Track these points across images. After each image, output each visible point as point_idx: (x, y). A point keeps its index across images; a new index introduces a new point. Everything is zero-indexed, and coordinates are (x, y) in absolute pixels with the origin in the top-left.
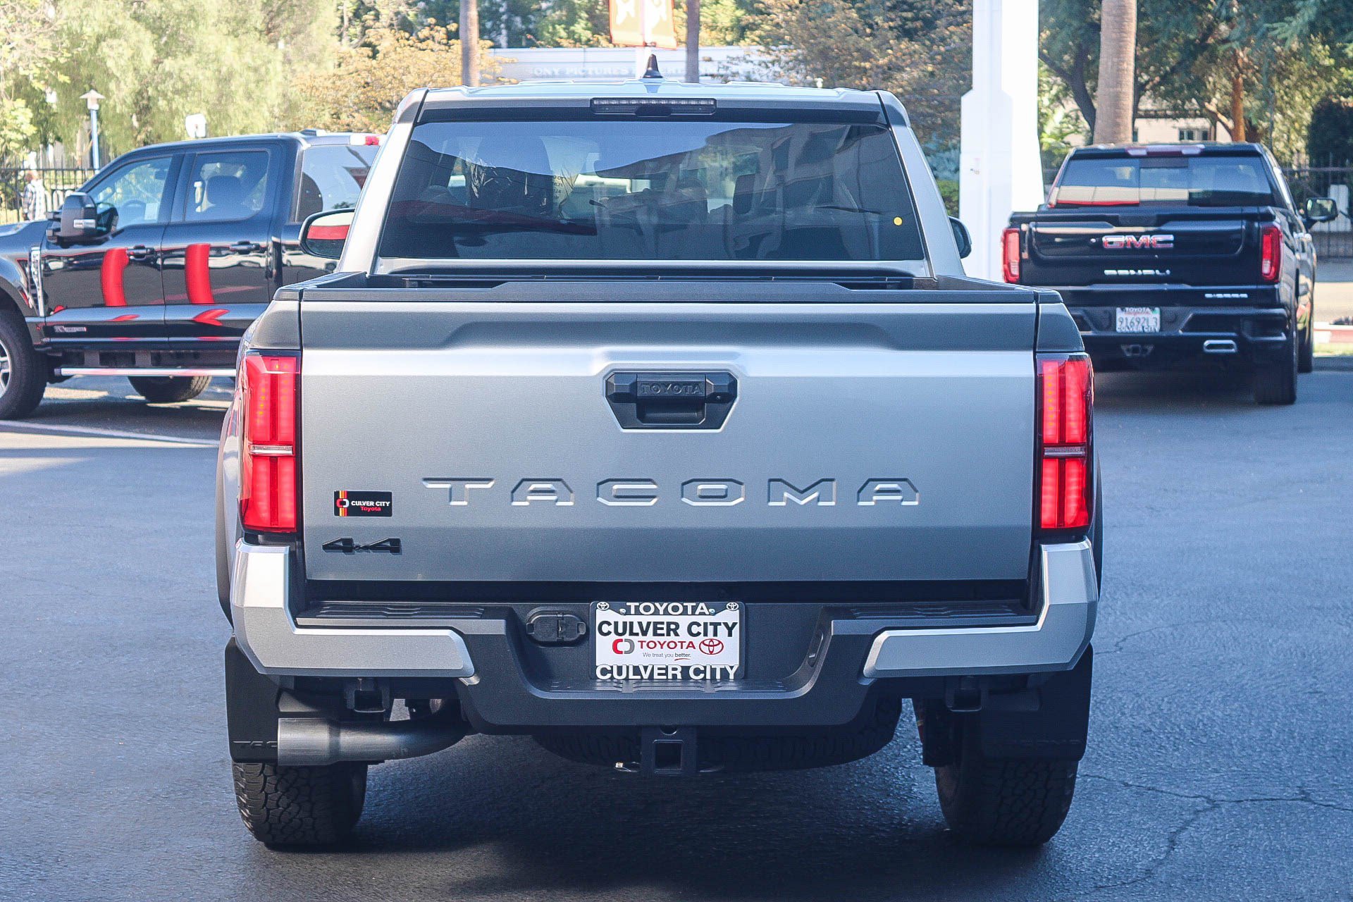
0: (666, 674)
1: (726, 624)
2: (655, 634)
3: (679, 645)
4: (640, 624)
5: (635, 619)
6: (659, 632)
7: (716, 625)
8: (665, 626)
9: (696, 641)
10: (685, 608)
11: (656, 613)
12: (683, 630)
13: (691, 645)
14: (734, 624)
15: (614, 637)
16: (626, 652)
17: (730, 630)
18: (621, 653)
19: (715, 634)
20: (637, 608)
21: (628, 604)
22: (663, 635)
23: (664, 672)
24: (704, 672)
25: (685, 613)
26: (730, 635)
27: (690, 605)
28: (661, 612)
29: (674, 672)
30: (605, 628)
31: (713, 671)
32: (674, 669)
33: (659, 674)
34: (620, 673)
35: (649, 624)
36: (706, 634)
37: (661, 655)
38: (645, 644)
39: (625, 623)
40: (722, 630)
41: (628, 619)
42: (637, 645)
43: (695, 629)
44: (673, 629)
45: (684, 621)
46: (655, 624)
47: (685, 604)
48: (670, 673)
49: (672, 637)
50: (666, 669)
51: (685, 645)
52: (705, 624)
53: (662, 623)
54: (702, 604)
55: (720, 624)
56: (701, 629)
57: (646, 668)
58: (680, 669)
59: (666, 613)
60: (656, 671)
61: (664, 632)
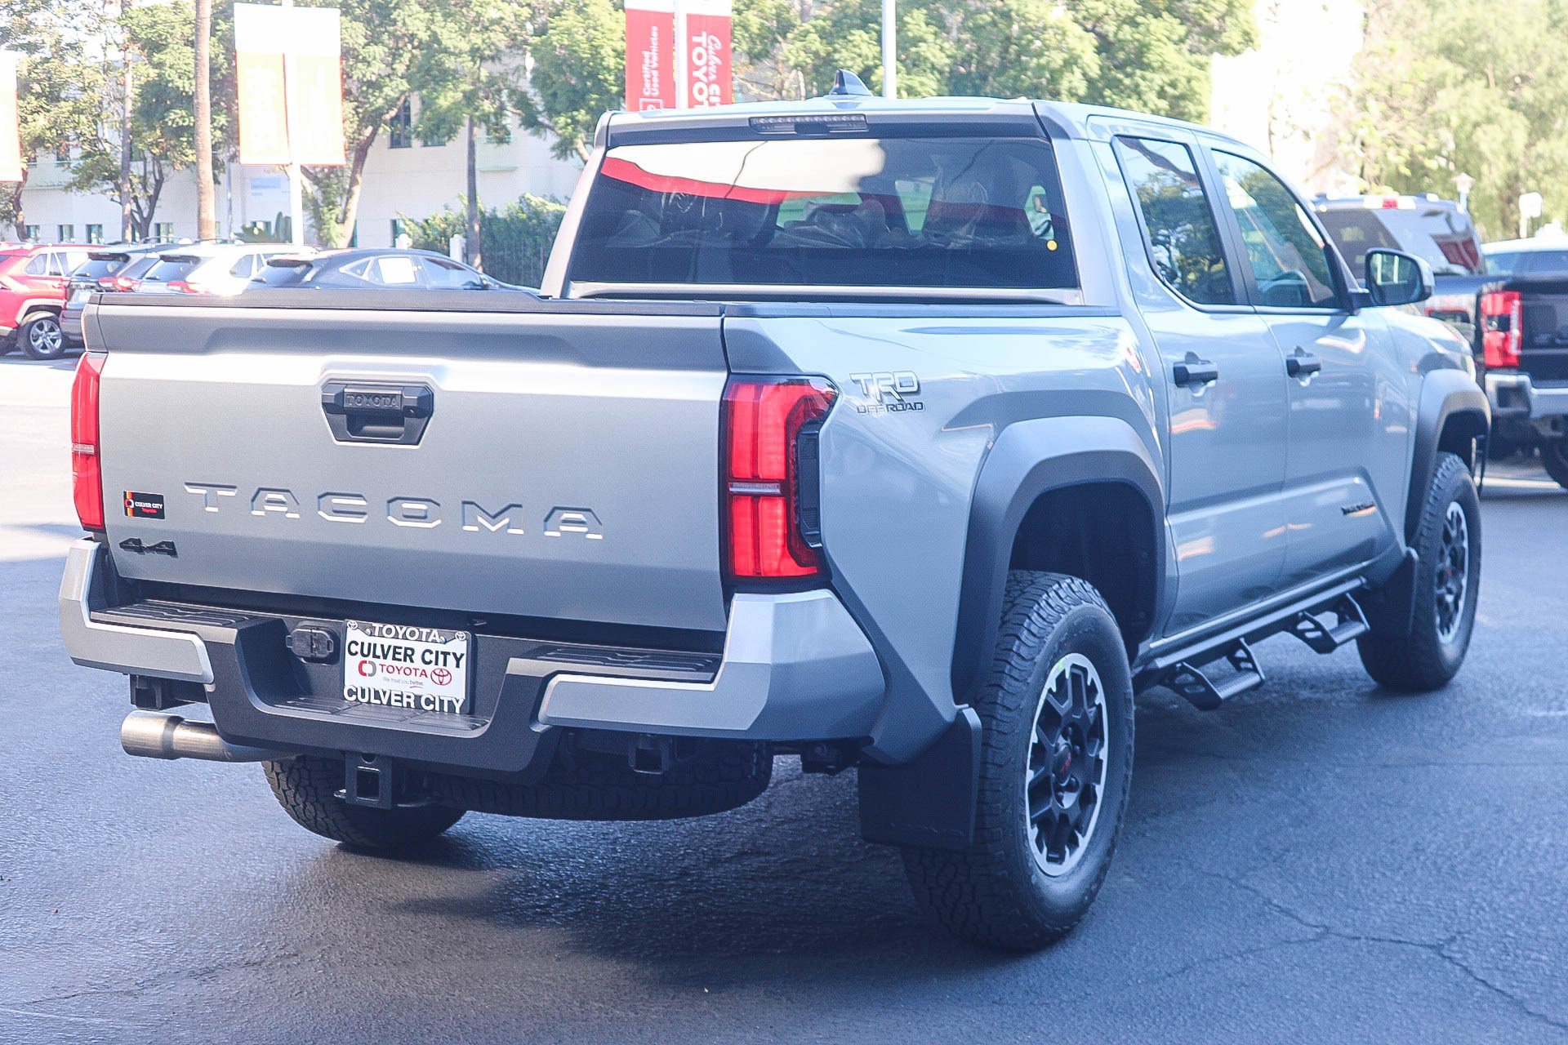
0: (401, 701)
1: (454, 654)
2: (394, 658)
3: (413, 671)
4: (382, 646)
5: (378, 641)
6: (397, 656)
7: (445, 654)
8: (402, 651)
9: (429, 668)
10: (421, 633)
11: (396, 637)
12: (417, 657)
13: (424, 673)
14: (462, 655)
15: (359, 658)
16: (370, 675)
17: (458, 660)
18: (365, 674)
19: (445, 664)
20: (381, 629)
21: (374, 624)
22: (400, 660)
23: (399, 698)
24: (434, 703)
25: (419, 640)
26: (458, 666)
27: (425, 631)
28: (400, 637)
29: (409, 700)
30: (354, 648)
31: (442, 702)
32: (409, 697)
33: (396, 701)
34: (363, 697)
35: (390, 647)
36: (436, 664)
37: (398, 681)
38: (385, 668)
39: (370, 644)
40: (451, 659)
41: (373, 640)
42: (379, 668)
43: (428, 657)
44: (409, 655)
45: (420, 648)
46: (395, 647)
47: (421, 630)
48: (405, 700)
49: (408, 663)
50: (402, 696)
51: (419, 672)
52: (437, 652)
53: (401, 648)
54: (435, 631)
55: (449, 653)
56: (432, 658)
57: (384, 693)
58: (413, 698)
59: (404, 637)
60: (393, 698)
61: (401, 657)
